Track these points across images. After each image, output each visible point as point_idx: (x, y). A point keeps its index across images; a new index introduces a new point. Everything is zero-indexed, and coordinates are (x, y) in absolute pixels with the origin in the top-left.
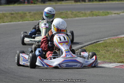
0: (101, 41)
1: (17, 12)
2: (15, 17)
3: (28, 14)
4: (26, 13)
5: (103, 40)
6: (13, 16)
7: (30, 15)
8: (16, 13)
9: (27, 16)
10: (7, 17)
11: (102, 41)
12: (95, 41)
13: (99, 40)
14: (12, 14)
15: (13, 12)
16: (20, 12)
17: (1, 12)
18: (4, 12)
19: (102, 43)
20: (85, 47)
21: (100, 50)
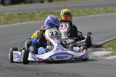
1: (25, 12)
2: (23, 17)
3: (37, 14)
4: (34, 13)
6: (21, 17)
7: (40, 15)
8: (24, 13)
9: (36, 15)
10: (15, 17)
14: (20, 14)
15: (21, 13)
16: (28, 12)
17: (8, 13)
18: (11, 13)
20: (107, 43)
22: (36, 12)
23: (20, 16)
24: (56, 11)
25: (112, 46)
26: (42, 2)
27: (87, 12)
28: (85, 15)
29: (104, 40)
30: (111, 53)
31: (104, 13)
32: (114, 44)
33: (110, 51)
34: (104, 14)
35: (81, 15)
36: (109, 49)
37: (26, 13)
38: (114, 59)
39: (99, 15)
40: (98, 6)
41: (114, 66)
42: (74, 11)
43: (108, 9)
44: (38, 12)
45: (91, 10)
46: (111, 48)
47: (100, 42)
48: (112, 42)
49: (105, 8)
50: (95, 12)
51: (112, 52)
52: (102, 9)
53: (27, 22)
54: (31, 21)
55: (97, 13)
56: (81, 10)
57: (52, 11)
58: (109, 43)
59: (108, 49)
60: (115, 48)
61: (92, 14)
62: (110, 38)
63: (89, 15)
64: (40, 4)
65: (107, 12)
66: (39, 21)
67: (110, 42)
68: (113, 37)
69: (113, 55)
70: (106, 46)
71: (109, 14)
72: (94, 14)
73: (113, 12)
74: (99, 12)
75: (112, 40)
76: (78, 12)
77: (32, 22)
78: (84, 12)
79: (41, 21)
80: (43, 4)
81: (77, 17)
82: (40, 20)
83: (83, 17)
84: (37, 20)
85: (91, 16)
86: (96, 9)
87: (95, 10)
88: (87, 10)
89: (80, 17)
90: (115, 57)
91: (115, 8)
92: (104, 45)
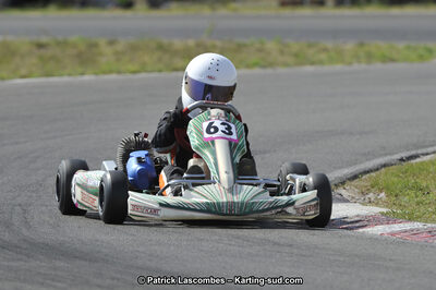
0: (427, 154)
1: (60, 38)
2: (52, 58)
3: (107, 50)
4: (95, 45)
5: (434, 153)
6: (47, 55)
7: (117, 53)
8: (59, 44)
9: (101, 54)
10: (22, 56)
11: (428, 157)
12: (404, 155)
13: (420, 152)
14: (40, 46)
15: (44, 39)
16: (73, 39)
18: (10, 38)
19: (432, 162)
20: (368, 175)
21: (432, 187)
22: (102, 42)
23: (42, 51)
24: (178, 44)
25: (387, 189)
26: (128, 5)
27: (296, 55)
28: (286, 65)
29: (355, 163)
30: (382, 214)
31: (359, 62)
32: (395, 180)
33: (377, 204)
34: (356, 66)
35: (271, 65)
36: (376, 199)
37: (63, 44)
38: (393, 234)
39: (339, 67)
40: (336, 34)
41: (391, 260)
42: (245, 46)
44: (111, 43)
45: (310, 46)
46: (383, 195)
47: (340, 168)
48: (386, 174)
49: (361, 44)
50: (323, 56)
51: (385, 210)
52: (350, 46)
53: (70, 75)
54: (83, 74)
55: (331, 61)
56: (271, 45)
57: (165, 41)
58: (373, 174)
59: (371, 195)
60: (396, 196)
61: (312, 63)
62: (381, 155)
63: (302, 64)
64: (119, 13)
65: (370, 57)
66: (113, 76)
67: (378, 169)
68: (390, 154)
69: (388, 219)
70: (361, 183)
71: (379, 66)
72: (321, 63)
73: (392, 60)
74: (339, 56)
75: (385, 166)
76: (260, 50)
77: (87, 78)
78: (282, 53)
79: (121, 77)
80: (128, 13)
81: (257, 71)
82: (119, 72)
83: (281, 70)
84: (104, 73)
85: (309, 68)
86: (329, 44)
87: (325, 50)
88: (295, 46)
89: (269, 71)
90: (397, 227)
91: (401, 45)
92: (356, 182)
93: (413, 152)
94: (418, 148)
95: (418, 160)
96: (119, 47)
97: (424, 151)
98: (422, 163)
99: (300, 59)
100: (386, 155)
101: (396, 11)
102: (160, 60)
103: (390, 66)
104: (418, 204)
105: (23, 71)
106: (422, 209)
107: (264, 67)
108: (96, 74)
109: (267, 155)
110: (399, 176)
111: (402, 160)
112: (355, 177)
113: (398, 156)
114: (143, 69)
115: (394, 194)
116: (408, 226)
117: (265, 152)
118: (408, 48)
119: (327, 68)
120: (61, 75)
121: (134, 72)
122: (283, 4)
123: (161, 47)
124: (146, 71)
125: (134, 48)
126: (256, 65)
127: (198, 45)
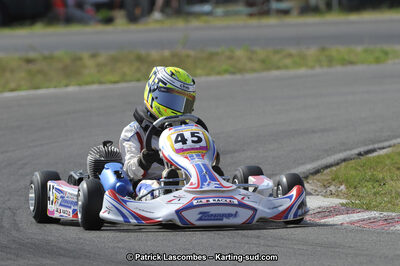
0: (384, 148)
1: (46, 53)
2: (40, 72)
3: (90, 63)
4: (80, 59)
5: (390, 146)
6: (36, 69)
8: (45, 58)
9: (84, 66)
10: (12, 71)
11: (385, 151)
12: (362, 149)
13: (376, 146)
14: (29, 61)
15: (32, 55)
16: (58, 53)
19: (388, 156)
20: (329, 170)
21: (388, 178)
22: (85, 55)
23: (33, 67)
24: (155, 54)
25: (346, 181)
26: (109, 21)
27: (263, 61)
28: (254, 70)
29: (318, 158)
30: (342, 205)
31: (321, 66)
32: (354, 173)
33: (338, 196)
34: (318, 70)
35: (241, 71)
36: (337, 191)
37: (49, 59)
38: (352, 223)
39: (302, 71)
40: (298, 40)
41: (350, 247)
42: (217, 54)
43: (335, 51)
44: (94, 56)
45: (276, 52)
46: (343, 187)
47: (303, 164)
48: (346, 167)
49: (323, 49)
50: (288, 61)
51: (344, 201)
52: (312, 51)
53: (55, 87)
54: (67, 86)
55: (297, 65)
56: (239, 53)
57: (143, 52)
58: (334, 168)
59: (332, 188)
60: (355, 188)
61: (278, 68)
62: (340, 151)
63: (269, 69)
64: (101, 28)
65: (331, 61)
66: (95, 87)
67: (338, 164)
68: (350, 149)
69: (347, 209)
70: (323, 177)
71: (339, 69)
72: (286, 67)
73: (351, 63)
74: (302, 61)
75: (344, 160)
76: (231, 58)
77: (71, 89)
78: (250, 59)
79: (103, 87)
80: (109, 28)
81: (227, 77)
82: (101, 83)
83: (249, 76)
84: (87, 84)
85: (275, 73)
86: (293, 51)
87: (290, 55)
88: (261, 53)
89: (238, 77)
90: (355, 217)
91: (359, 49)
92: (318, 176)
93: (371, 147)
94: (374, 143)
95: (375, 154)
96: (102, 59)
97: (381, 145)
98: (378, 157)
99: (267, 65)
100: (345, 150)
101: (354, 17)
102: (138, 70)
103: (349, 68)
104: (375, 194)
105: (13, 85)
106: (379, 199)
107: (233, 73)
108: (80, 85)
109: (236, 154)
110: (356, 169)
111: (360, 154)
112: (317, 172)
113: (356, 151)
114: (123, 79)
115: (353, 186)
116: (366, 215)
117: (234, 152)
118: (366, 51)
119: (292, 72)
120: (47, 87)
121: (115, 82)
122: (251, 15)
123: (140, 59)
124: (126, 81)
125: (115, 60)
126: (226, 71)
127: (174, 55)
